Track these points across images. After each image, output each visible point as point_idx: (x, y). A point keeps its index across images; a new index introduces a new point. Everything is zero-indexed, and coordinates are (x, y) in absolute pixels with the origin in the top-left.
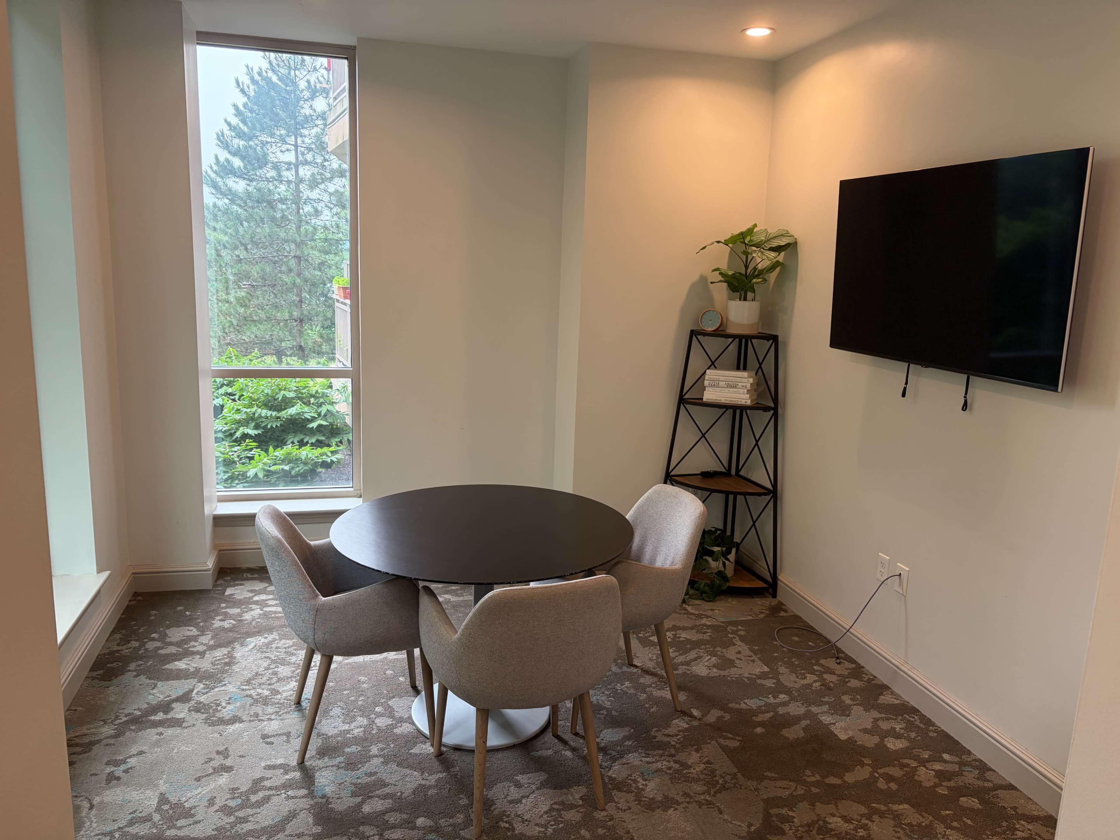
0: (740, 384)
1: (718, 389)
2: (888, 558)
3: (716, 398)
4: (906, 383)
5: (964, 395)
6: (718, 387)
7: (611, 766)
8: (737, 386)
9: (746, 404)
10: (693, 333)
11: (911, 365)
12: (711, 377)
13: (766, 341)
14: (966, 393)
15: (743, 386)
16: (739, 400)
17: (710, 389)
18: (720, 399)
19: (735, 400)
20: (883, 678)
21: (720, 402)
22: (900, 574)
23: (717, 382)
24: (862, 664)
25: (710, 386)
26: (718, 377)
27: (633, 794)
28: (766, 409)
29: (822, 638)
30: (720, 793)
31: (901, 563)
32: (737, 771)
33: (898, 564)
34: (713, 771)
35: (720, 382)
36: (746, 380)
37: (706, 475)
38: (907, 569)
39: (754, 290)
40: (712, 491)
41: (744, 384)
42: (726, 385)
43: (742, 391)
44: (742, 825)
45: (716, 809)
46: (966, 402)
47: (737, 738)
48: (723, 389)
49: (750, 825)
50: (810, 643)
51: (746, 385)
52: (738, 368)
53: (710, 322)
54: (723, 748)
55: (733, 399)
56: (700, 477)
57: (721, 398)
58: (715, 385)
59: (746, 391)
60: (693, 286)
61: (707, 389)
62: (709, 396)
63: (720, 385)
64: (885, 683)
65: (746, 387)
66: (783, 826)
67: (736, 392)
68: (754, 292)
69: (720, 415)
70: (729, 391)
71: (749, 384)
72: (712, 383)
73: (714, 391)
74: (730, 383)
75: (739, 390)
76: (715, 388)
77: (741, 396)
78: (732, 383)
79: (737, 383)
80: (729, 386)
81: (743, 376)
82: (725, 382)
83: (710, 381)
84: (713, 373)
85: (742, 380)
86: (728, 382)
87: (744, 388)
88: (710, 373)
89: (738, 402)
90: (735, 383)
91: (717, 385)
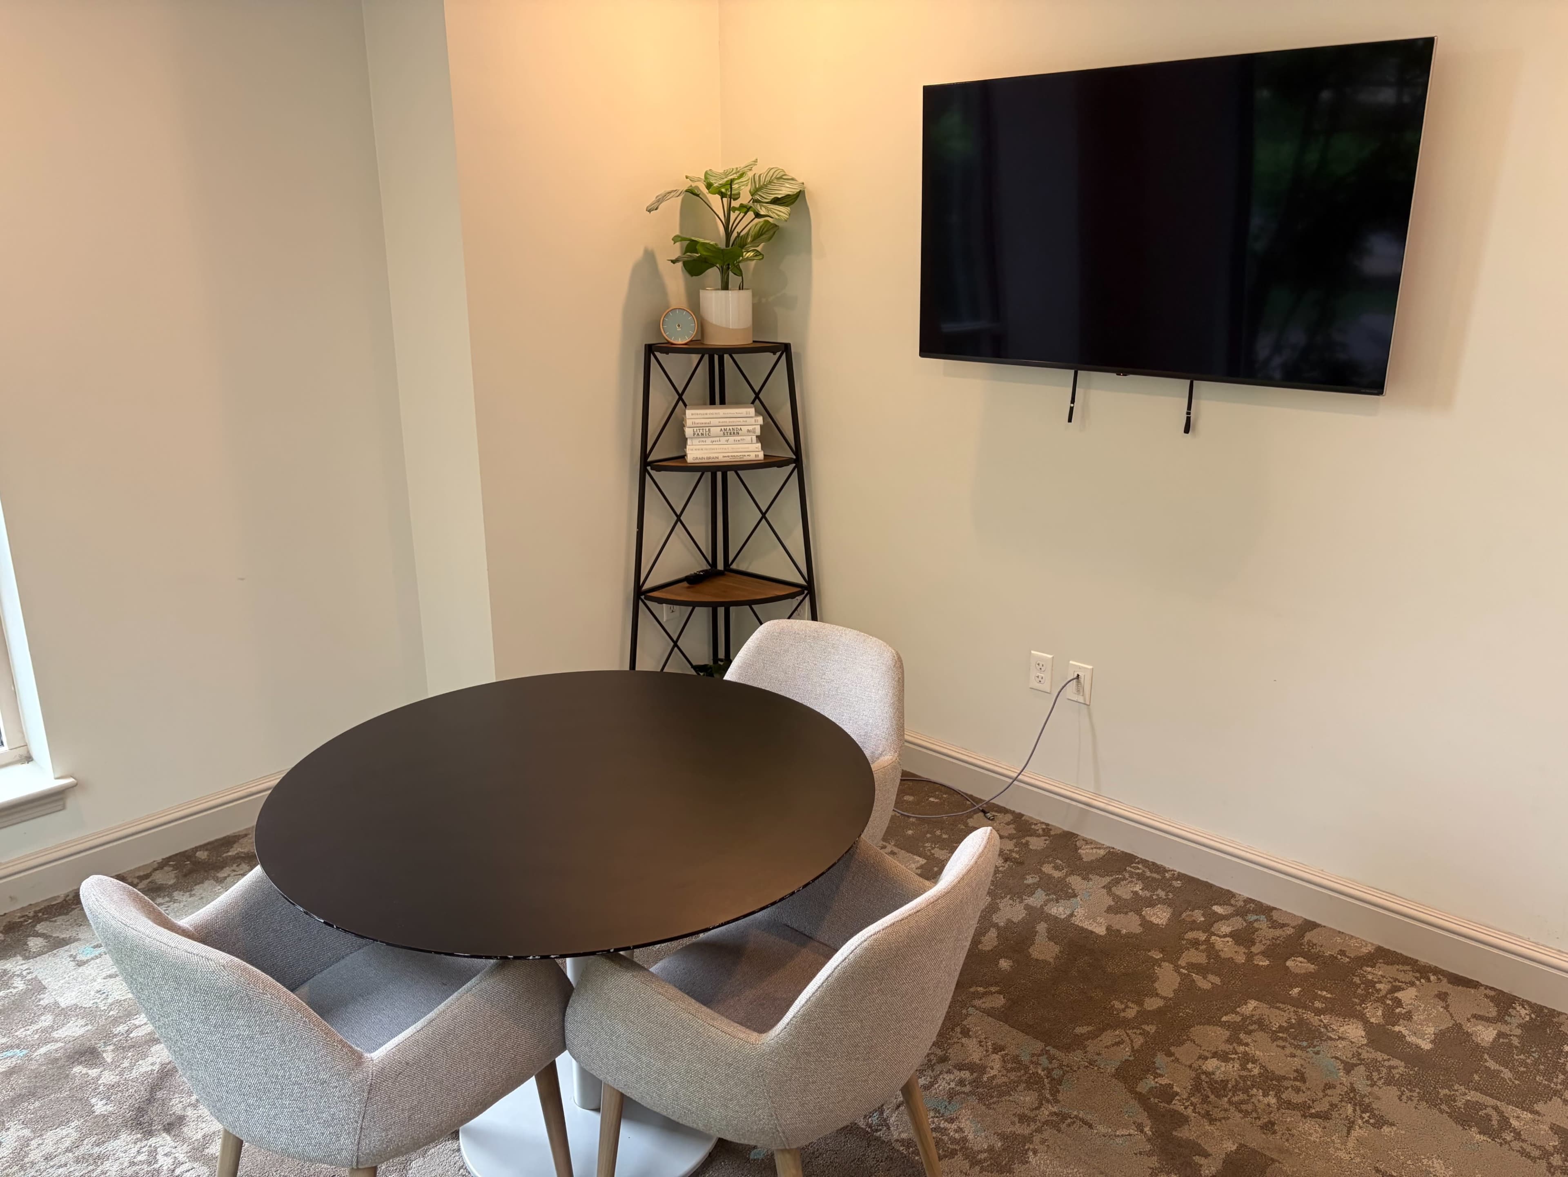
0: (745, 428)
1: (709, 441)
2: (1050, 656)
3: (709, 455)
4: (1073, 401)
5: (1185, 410)
6: (709, 436)
7: (885, 1120)
8: (740, 432)
9: (757, 459)
10: (650, 350)
12: (697, 421)
13: (772, 354)
14: (1189, 407)
15: (749, 431)
16: (747, 454)
17: (696, 441)
18: (714, 455)
19: (739, 454)
20: (1061, 823)
21: (717, 460)
22: (1078, 675)
23: (707, 429)
24: (1017, 811)
25: (696, 435)
26: (708, 421)
27: (960, 1154)
28: (781, 463)
29: (937, 786)
30: (1059, 1092)
31: (1073, 661)
32: (1043, 1044)
33: (1071, 662)
34: (1016, 1059)
35: (712, 429)
36: (753, 420)
37: (693, 580)
38: (1090, 667)
39: (741, 271)
40: (694, 605)
41: (750, 428)
42: (722, 433)
43: (747, 439)
44: (1132, 1132)
45: (1078, 1123)
46: (1188, 420)
47: (993, 989)
48: (718, 439)
49: (1140, 1128)
50: (932, 799)
51: (755, 428)
52: (712, 402)
53: (679, 329)
54: (989, 1012)
55: (736, 454)
56: (685, 584)
57: (716, 455)
58: (703, 433)
59: (754, 438)
60: (636, 269)
61: (689, 442)
62: (696, 452)
63: (712, 434)
64: (1066, 829)
65: (754, 432)
66: (1171, 1106)
68: (742, 275)
69: (696, 481)
70: (727, 441)
71: (759, 427)
72: (698, 431)
73: (703, 443)
74: (728, 428)
75: (742, 437)
76: (704, 439)
77: (748, 448)
78: (731, 428)
79: (739, 427)
80: (726, 434)
81: (747, 414)
82: (720, 428)
83: (695, 429)
84: (698, 414)
85: (746, 421)
86: (725, 428)
87: (751, 434)
88: (692, 414)
89: (745, 457)
90: (735, 427)
91: (707, 433)
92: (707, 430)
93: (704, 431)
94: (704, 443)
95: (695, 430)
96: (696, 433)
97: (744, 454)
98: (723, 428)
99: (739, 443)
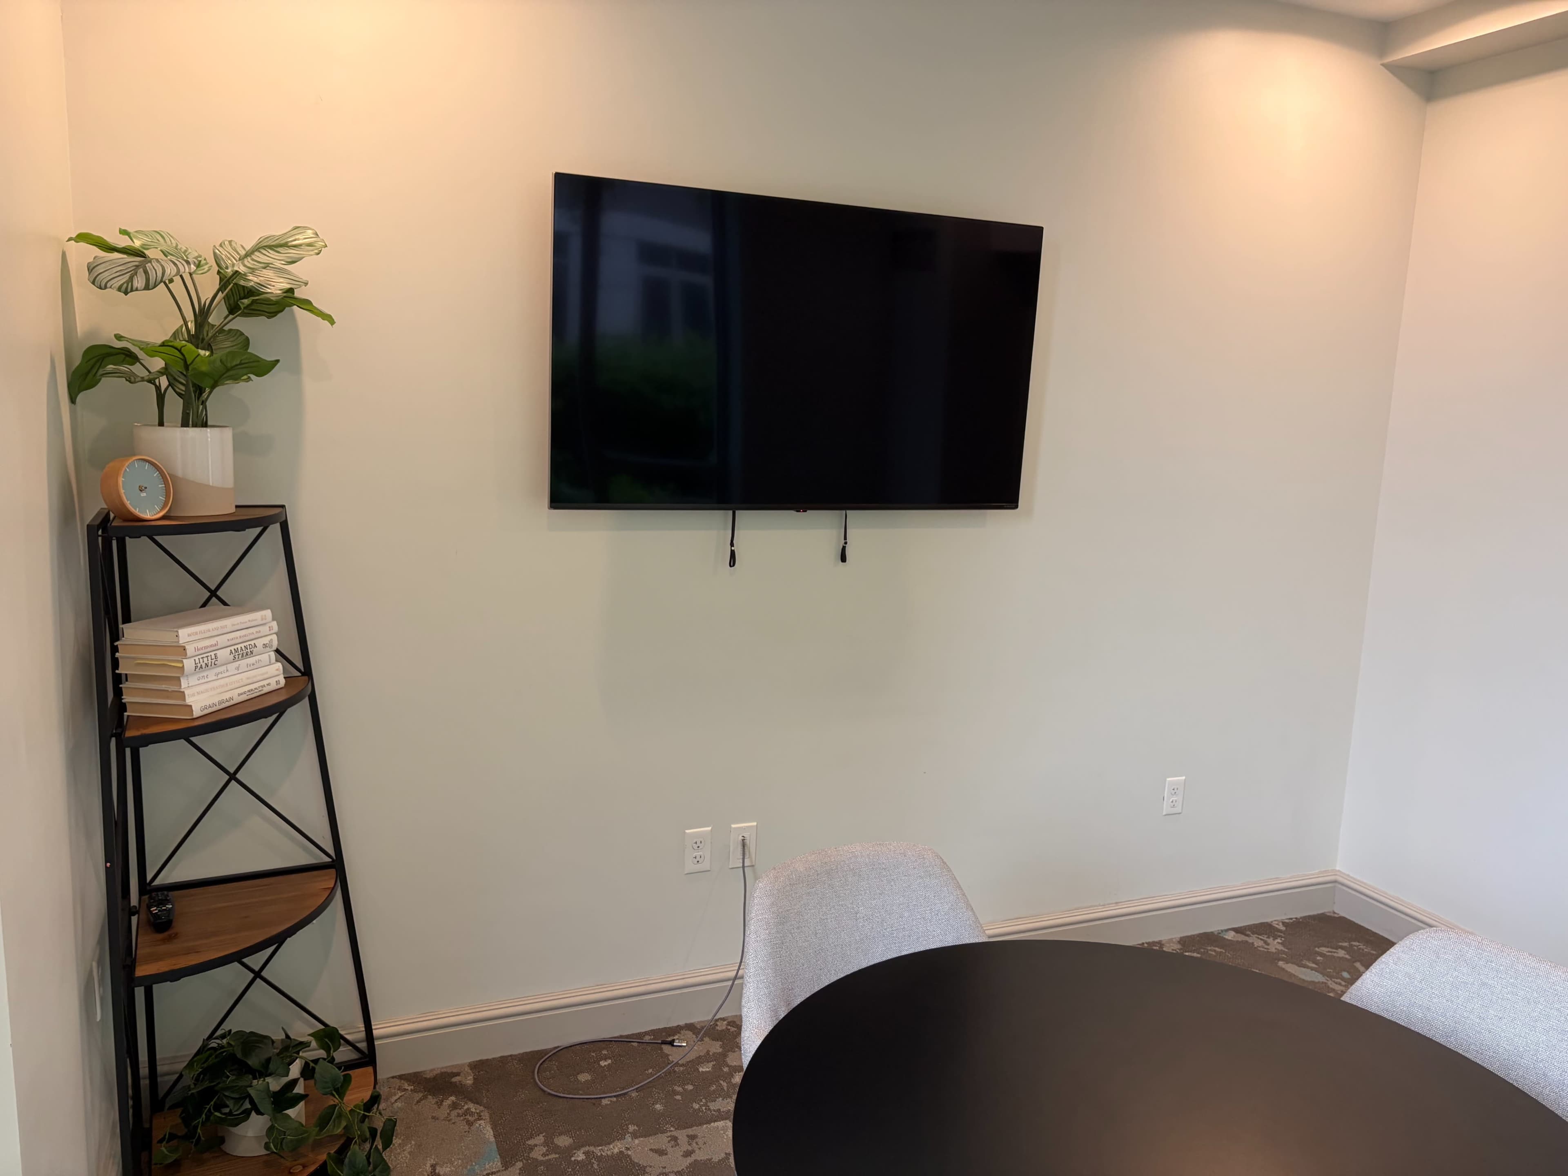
0: (260, 643)
1: (217, 673)
2: (709, 828)
3: (218, 697)
4: (733, 544)
6: (214, 666)
8: (254, 650)
9: (278, 687)
11: (737, 512)
12: (197, 645)
14: (846, 537)
15: (265, 646)
16: (265, 682)
17: (196, 680)
18: (227, 696)
19: (256, 685)
23: (212, 654)
25: (197, 669)
26: (212, 641)
35: (219, 653)
36: (268, 628)
41: (266, 640)
42: (231, 656)
43: (265, 657)
48: (226, 667)
51: (271, 641)
53: (144, 494)
55: (252, 686)
58: (207, 663)
59: (272, 655)
61: (185, 682)
63: (219, 661)
65: (271, 646)
67: (253, 667)
70: (238, 668)
71: (275, 637)
72: (201, 660)
73: (203, 681)
74: (239, 646)
75: (257, 658)
76: (205, 674)
77: (267, 673)
78: (242, 645)
79: (252, 643)
80: (237, 657)
81: (262, 619)
82: (229, 649)
83: (196, 659)
84: (196, 633)
85: (260, 632)
86: (235, 647)
87: (268, 649)
88: (189, 635)
89: (264, 688)
90: (248, 643)
91: (213, 661)
92: (213, 657)
93: (209, 658)
94: (206, 680)
95: (197, 661)
96: (199, 665)
97: (261, 683)
98: (232, 648)
99: (255, 667)
